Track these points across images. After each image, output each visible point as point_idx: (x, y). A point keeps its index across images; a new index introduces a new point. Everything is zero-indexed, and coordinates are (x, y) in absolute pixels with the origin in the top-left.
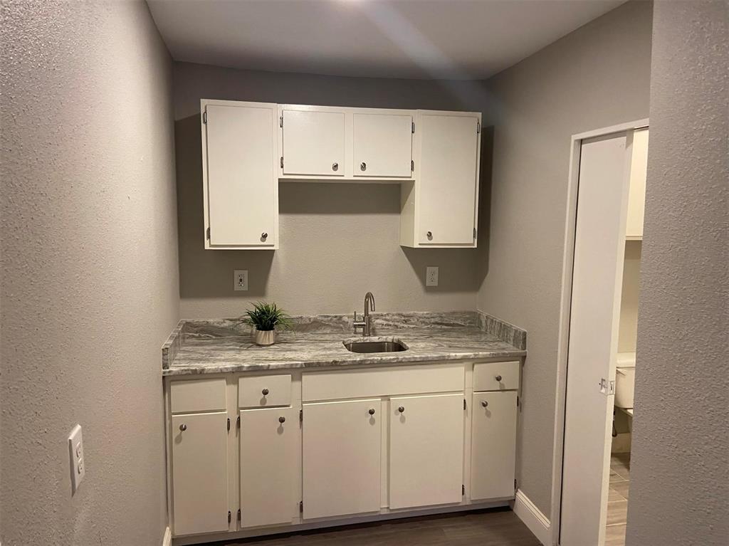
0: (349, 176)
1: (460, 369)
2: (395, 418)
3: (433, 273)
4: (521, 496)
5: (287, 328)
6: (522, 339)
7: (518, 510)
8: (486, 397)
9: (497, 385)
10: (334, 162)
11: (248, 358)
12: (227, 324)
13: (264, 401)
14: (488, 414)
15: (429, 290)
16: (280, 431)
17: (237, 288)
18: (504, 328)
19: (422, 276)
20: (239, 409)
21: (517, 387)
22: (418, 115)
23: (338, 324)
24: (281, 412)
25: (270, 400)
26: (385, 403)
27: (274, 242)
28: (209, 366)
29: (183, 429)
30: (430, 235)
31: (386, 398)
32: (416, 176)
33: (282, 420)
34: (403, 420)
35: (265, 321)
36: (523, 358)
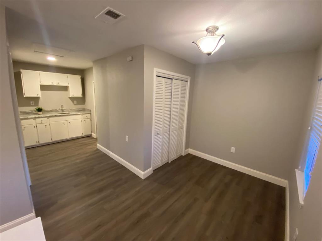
0: (55, 85)
1: (80, 116)
2: (69, 124)
3: (75, 102)
4: (93, 133)
5: (44, 112)
6: (90, 111)
7: (92, 136)
8: (85, 120)
9: (87, 118)
10: (52, 82)
11: (37, 116)
12: (30, 111)
13: (42, 122)
14: (86, 122)
15: (75, 105)
16: (46, 127)
17: (31, 105)
18: (88, 110)
19: (73, 102)
20: (36, 124)
21: (90, 117)
22: (68, 75)
23: (56, 111)
24: (46, 124)
25: (43, 122)
26: (67, 122)
27: (40, 96)
28: (29, 117)
29: (24, 128)
30: (73, 95)
31: (66, 121)
32: (69, 85)
33: (46, 125)
34: (70, 124)
35: (40, 110)
36: (91, 114)
